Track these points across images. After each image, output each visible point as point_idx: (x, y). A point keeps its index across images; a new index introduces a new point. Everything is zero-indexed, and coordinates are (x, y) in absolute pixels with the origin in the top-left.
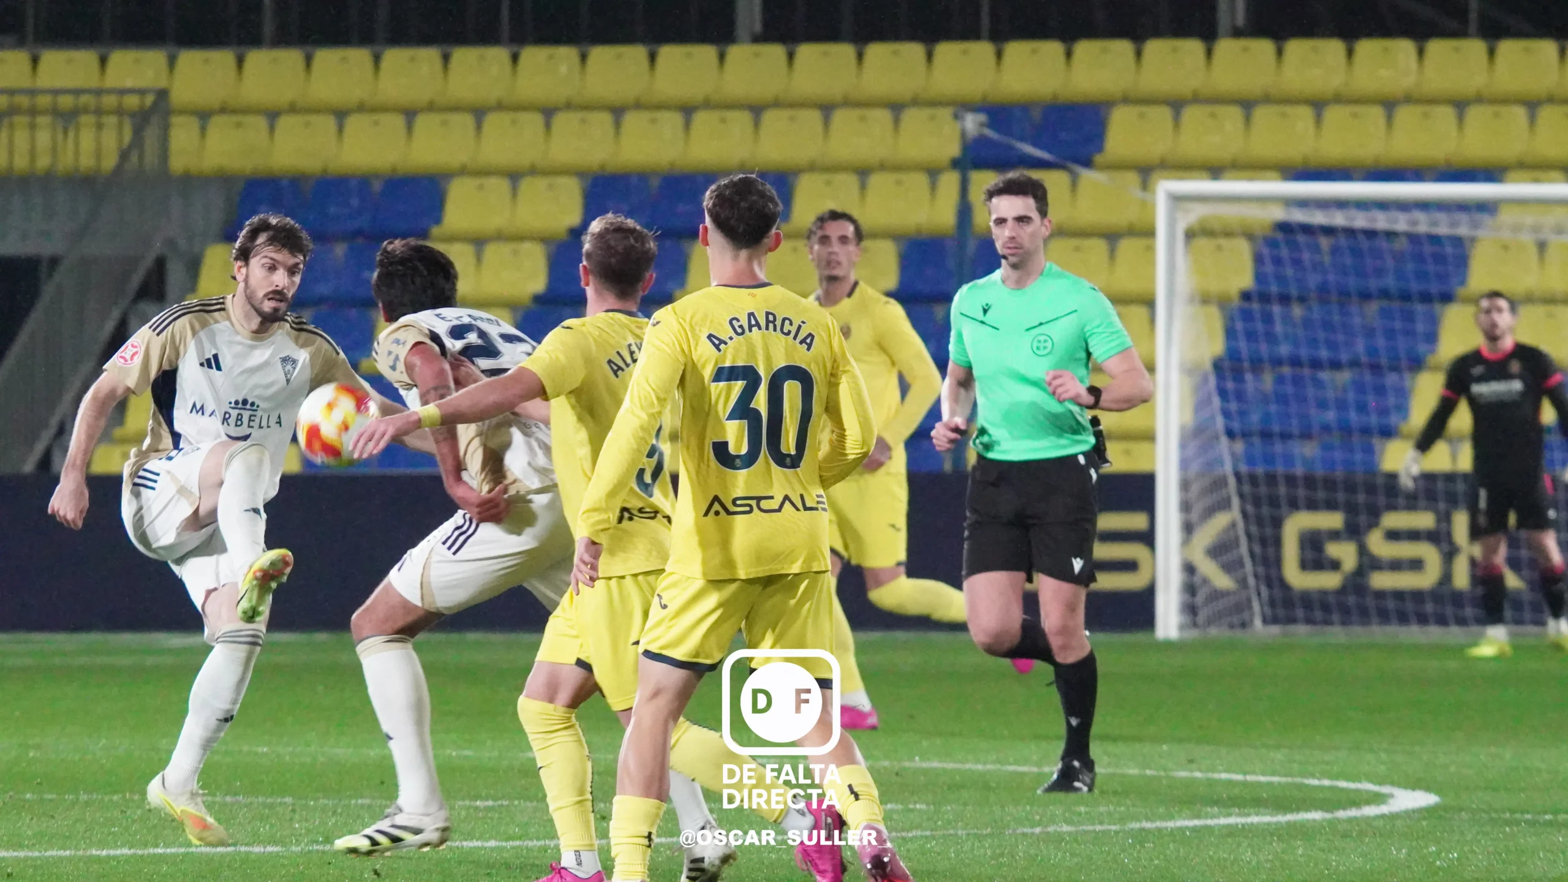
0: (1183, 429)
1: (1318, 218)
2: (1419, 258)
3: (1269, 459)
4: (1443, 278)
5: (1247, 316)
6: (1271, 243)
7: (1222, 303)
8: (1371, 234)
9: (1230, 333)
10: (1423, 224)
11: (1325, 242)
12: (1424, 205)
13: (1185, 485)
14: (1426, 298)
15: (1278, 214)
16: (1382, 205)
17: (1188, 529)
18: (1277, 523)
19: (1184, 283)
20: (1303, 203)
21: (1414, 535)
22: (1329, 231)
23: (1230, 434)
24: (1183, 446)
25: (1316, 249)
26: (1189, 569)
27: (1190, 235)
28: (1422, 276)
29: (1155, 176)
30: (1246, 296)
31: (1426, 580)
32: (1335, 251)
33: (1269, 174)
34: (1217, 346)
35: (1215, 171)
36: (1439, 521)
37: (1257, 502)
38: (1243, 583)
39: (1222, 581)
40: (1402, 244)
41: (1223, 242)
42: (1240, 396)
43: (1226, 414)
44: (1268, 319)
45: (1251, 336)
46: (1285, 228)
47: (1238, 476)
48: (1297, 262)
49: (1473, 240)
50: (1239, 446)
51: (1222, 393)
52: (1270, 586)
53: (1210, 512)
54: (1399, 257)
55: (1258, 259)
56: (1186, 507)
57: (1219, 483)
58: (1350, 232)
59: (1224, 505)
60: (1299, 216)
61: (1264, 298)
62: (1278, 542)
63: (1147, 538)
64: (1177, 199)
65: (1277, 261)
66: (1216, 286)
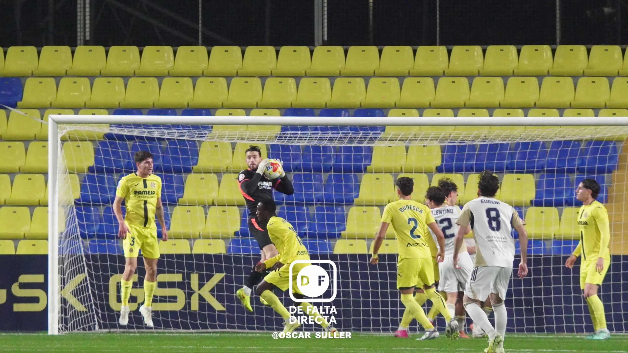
0: (60, 234)
1: (126, 132)
2: (175, 151)
3: (102, 248)
4: (186, 160)
5: (91, 179)
6: (103, 144)
7: (80, 173)
8: (151, 139)
9: (83, 188)
10: (176, 135)
11: (129, 144)
12: (177, 126)
13: (61, 261)
14: (178, 171)
15: (107, 130)
16: (157, 126)
17: (63, 282)
18: (107, 279)
19: (61, 163)
20: (119, 125)
21: (172, 285)
22: (131, 138)
23: (83, 236)
24: (60, 242)
25: (125, 147)
26: (64, 301)
27: (63, 140)
28: (176, 160)
29: (47, 111)
30: (91, 169)
31: (178, 306)
32: (134, 148)
33: (102, 111)
34: (78, 194)
35: (76, 110)
36: (184, 279)
37: (96, 269)
38: (89, 308)
39: (80, 307)
40: (165, 145)
41: (80, 143)
42: (88, 218)
43: (81, 226)
44: (102, 181)
45: (93, 189)
46: (109, 136)
47: (87, 256)
48: (115, 154)
49: (200, 142)
50: (88, 242)
51: (80, 216)
52: (103, 310)
53: (74, 274)
54: (165, 151)
55: (97, 152)
56: (62, 271)
57: (78, 260)
58: (141, 138)
59: (80, 271)
60: (116, 131)
61: (100, 171)
62: (107, 289)
63: (44, 286)
64: (58, 123)
65: (106, 153)
66: (76, 165)
